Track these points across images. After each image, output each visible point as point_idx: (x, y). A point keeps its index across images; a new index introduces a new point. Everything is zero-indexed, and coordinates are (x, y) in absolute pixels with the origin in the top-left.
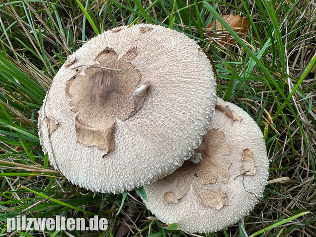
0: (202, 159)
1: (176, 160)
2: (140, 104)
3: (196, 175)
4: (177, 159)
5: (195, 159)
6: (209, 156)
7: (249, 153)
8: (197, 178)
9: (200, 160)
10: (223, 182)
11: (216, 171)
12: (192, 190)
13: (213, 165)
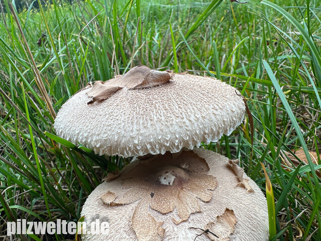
0: (171, 184)
1: (139, 139)
2: (151, 84)
3: (152, 195)
4: (140, 137)
5: (165, 178)
6: (182, 188)
7: (233, 220)
8: (151, 198)
9: (169, 183)
10: (173, 220)
11: (176, 204)
12: (134, 205)
13: (179, 197)
